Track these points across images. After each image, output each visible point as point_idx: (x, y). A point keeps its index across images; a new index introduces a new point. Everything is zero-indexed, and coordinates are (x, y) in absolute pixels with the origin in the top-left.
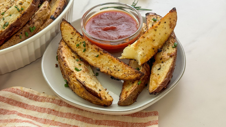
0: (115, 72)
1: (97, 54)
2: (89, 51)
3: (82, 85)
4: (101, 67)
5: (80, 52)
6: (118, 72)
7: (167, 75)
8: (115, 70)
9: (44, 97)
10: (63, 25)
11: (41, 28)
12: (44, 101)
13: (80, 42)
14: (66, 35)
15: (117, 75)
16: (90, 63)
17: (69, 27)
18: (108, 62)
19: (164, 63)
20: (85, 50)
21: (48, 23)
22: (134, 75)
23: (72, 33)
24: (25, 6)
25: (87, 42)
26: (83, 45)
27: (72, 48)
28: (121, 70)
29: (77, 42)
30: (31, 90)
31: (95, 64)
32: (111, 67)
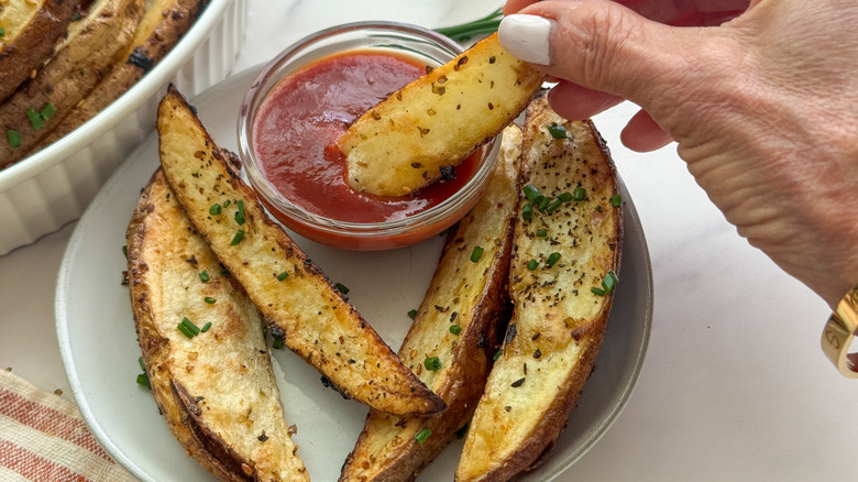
0: (338, 362)
1: (283, 266)
2: (255, 244)
3: (185, 415)
4: (292, 328)
5: (221, 242)
6: (351, 369)
7: (540, 421)
8: (338, 354)
9: (54, 414)
10: (168, 113)
11: (84, 107)
12: (54, 431)
13: (224, 199)
14: (174, 155)
15: (345, 381)
16: (251, 297)
17: (190, 124)
18: (320, 313)
19: (544, 363)
20: (240, 239)
21: (113, 84)
22: (405, 399)
23: (200, 155)
24: (14, 18)
25: (250, 206)
26: (237, 213)
27: (194, 217)
28: (362, 363)
29: (214, 194)
30: (9, 374)
31: (270, 305)
32: (329, 336)
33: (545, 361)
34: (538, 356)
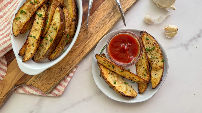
1: (121, 70)
2: (116, 68)
3: (123, 95)
4: (125, 76)
5: (111, 69)
8: (133, 79)
15: (135, 81)
17: (101, 58)
19: (158, 72)
24: (57, 25)
26: (112, 66)
27: (106, 67)
28: (137, 79)
29: (108, 64)
31: (121, 74)
32: (131, 77)
33: (158, 71)
34: (157, 71)
